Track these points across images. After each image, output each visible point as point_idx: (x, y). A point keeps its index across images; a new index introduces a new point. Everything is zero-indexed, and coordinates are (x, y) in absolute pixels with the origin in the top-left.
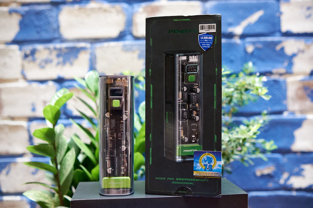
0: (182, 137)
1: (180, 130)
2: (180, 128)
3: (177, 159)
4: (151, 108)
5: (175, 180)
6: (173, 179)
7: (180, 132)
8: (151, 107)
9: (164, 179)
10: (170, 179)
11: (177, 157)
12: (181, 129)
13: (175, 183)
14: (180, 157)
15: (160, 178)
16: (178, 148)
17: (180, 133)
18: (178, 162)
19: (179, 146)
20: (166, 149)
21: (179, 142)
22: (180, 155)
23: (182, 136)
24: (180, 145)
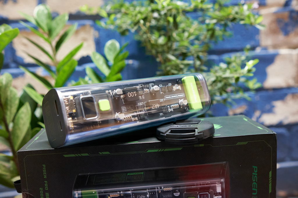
0: (109, 196)
1: (118, 193)
2: (122, 192)
3: (77, 192)
4: (147, 151)
5: (45, 191)
6: (47, 189)
7: (116, 193)
8: (149, 151)
9: (45, 177)
10: (46, 185)
11: (80, 192)
12: (120, 194)
13: (42, 192)
14: (80, 196)
15: (44, 171)
16: (94, 191)
17: (114, 193)
18: (73, 193)
19: (95, 193)
20: (90, 175)
21: (102, 193)
22: (83, 196)
23: (111, 195)
24: (97, 195)
